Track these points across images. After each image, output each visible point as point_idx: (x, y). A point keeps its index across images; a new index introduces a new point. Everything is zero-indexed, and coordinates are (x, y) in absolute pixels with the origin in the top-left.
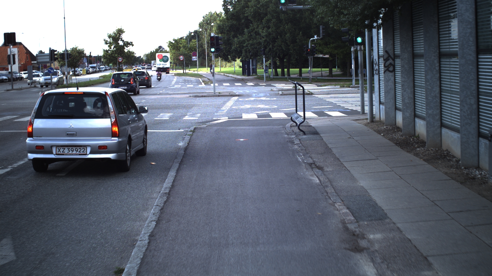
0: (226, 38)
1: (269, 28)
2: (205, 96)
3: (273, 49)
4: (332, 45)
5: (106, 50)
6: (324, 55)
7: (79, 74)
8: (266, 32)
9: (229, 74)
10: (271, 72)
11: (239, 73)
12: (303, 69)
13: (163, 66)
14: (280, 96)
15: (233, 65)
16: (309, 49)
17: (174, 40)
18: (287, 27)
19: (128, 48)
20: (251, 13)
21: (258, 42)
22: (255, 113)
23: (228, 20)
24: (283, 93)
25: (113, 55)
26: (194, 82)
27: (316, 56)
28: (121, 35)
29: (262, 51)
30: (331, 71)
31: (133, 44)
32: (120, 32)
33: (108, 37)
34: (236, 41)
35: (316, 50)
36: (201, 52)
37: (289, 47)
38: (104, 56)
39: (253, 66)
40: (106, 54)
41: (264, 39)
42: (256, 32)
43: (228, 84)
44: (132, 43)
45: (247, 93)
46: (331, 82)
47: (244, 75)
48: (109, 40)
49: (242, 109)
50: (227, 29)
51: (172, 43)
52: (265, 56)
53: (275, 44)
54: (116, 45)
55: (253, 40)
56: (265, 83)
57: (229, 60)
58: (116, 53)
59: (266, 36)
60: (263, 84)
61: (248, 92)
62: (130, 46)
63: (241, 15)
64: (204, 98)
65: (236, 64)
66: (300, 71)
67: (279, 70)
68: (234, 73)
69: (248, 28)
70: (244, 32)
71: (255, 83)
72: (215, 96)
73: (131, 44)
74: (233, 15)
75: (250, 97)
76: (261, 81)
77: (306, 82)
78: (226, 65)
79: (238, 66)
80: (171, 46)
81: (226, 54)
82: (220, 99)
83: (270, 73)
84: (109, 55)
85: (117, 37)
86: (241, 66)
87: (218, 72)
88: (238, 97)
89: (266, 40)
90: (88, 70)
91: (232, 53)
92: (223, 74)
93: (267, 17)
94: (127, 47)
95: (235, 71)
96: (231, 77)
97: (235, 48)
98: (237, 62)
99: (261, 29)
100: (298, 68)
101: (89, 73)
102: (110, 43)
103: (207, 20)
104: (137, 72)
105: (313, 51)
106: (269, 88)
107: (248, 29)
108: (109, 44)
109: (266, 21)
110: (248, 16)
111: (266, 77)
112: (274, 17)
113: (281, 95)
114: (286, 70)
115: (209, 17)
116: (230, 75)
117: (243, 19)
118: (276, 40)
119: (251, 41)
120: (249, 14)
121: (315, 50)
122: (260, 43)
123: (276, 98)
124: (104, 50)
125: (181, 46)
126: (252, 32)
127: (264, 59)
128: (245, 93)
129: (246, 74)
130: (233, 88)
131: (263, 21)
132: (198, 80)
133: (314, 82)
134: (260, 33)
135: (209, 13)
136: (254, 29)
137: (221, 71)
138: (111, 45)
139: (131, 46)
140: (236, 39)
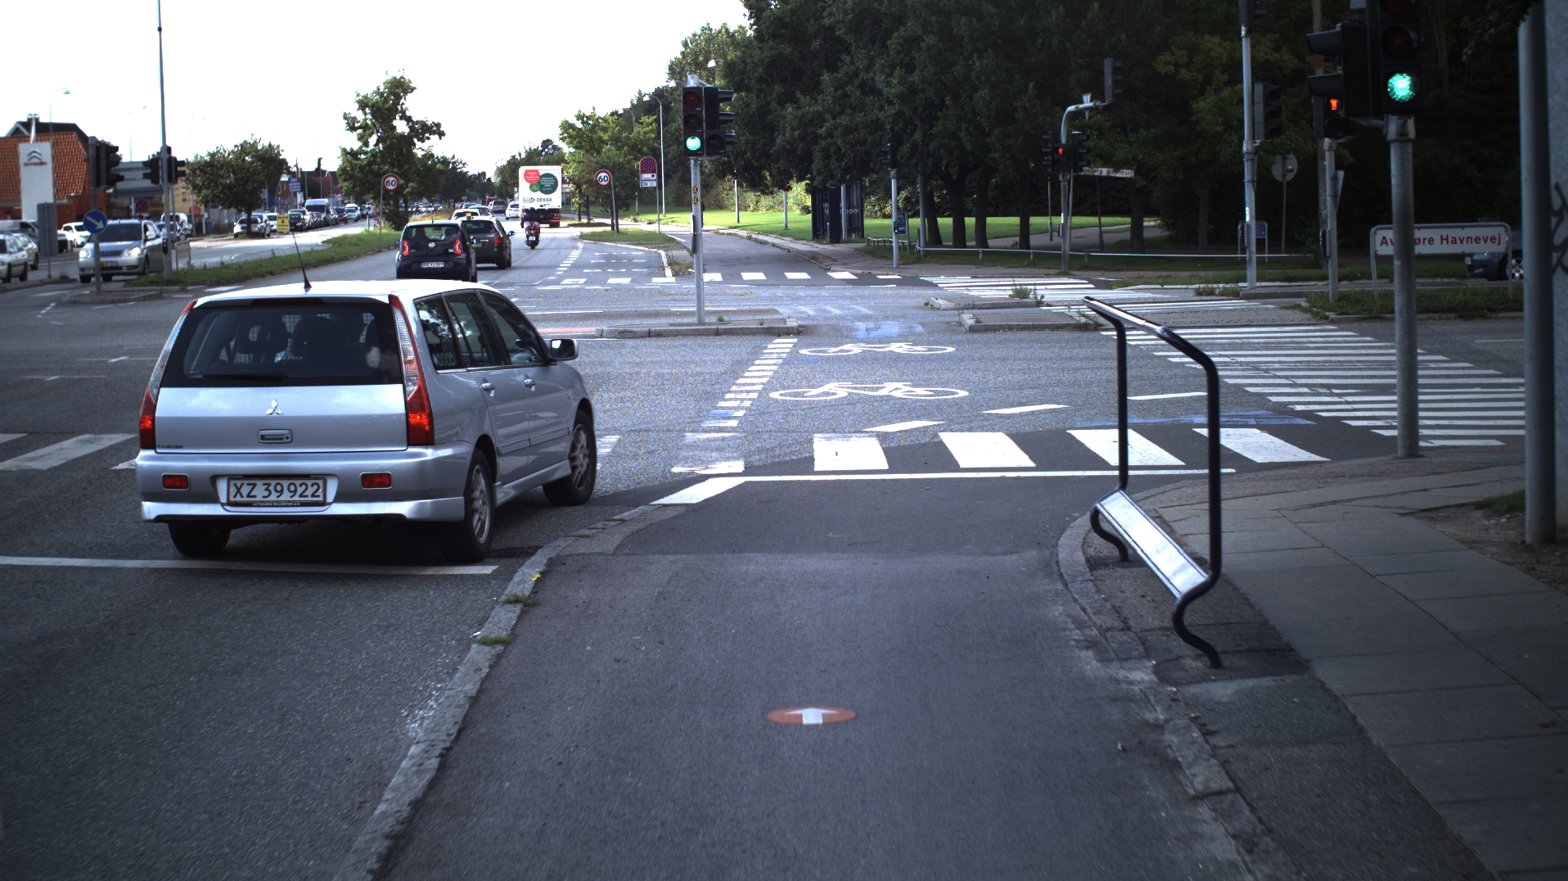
0: (754, 107)
1: (910, 68)
2: (659, 334)
3: (928, 145)
4: (1143, 133)
5: (352, 150)
6: (1116, 171)
7: (263, 231)
8: (899, 83)
9: (767, 233)
10: (919, 230)
11: (800, 231)
12: (1033, 220)
13: (541, 206)
14: (970, 336)
15: (781, 203)
16: (1063, 146)
17: (580, 117)
18: (977, 64)
19: (425, 145)
20: (846, 13)
21: (871, 121)
22: (870, 434)
23: (762, 43)
24: (977, 322)
25: (375, 167)
26: (637, 265)
27: (1086, 171)
28: (401, 98)
29: (886, 153)
30: (1137, 228)
31: (441, 129)
32: (399, 88)
33: (357, 106)
34: (789, 118)
35: (1089, 151)
36: (675, 158)
37: (988, 140)
38: (343, 170)
39: (849, 206)
40: (351, 163)
41: (891, 110)
42: (862, 86)
43: (760, 276)
44: (438, 125)
45: (832, 318)
46: (1141, 270)
47: (818, 238)
48: (360, 116)
49: (812, 406)
50: (757, 75)
51: (572, 126)
52: (897, 172)
53: (935, 128)
54: (384, 131)
55: (851, 115)
56: (898, 270)
57: (767, 187)
58: (384, 162)
59: (901, 96)
60: (888, 274)
61: (836, 311)
62: (432, 137)
63: (808, 21)
64: (654, 342)
65: (791, 201)
66: (1025, 227)
67: (945, 222)
68: (785, 232)
69: (833, 69)
70: (819, 83)
71: (859, 271)
72: (700, 335)
73: (436, 130)
74: (779, 20)
75: (847, 337)
76: (881, 262)
77: (1049, 268)
78: (757, 202)
79: (799, 205)
80: (571, 137)
81: (756, 164)
82: (721, 347)
83: (913, 232)
84: (362, 168)
85: (387, 106)
86: (808, 207)
87: (731, 228)
88: (795, 340)
89: (900, 113)
90: (299, 219)
91: (777, 161)
92: (744, 233)
93: (902, 29)
94: (423, 141)
95: (786, 226)
96: (774, 245)
97: (788, 142)
98: (795, 194)
99: (882, 72)
100: (1015, 215)
101: (302, 226)
102: (365, 127)
103: (696, 52)
104: (469, 221)
105: (1076, 156)
106: (914, 296)
107: (833, 74)
108: (360, 131)
109: (901, 44)
110: (834, 27)
111: (900, 248)
112: (932, 26)
113: (972, 329)
114: (970, 221)
115: (703, 44)
116: (770, 239)
117: (816, 39)
118: (939, 114)
119: (843, 117)
120: (838, 18)
121: (1085, 151)
122: (878, 125)
123: (951, 344)
124: (344, 150)
125: (606, 137)
126: (847, 84)
127: (893, 182)
128: (826, 319)
129: (824, 235)
130: (780, 292)
131: (889, 42)
132: (656, 255)
133: (1078, 270)
134: (879, 86)
135: (703, 29)
136: (856, 74)
137: (739, 225)
138: (368, 132)
139: (437, 137)
140: (790, 110)
